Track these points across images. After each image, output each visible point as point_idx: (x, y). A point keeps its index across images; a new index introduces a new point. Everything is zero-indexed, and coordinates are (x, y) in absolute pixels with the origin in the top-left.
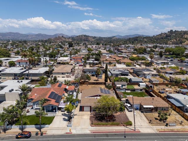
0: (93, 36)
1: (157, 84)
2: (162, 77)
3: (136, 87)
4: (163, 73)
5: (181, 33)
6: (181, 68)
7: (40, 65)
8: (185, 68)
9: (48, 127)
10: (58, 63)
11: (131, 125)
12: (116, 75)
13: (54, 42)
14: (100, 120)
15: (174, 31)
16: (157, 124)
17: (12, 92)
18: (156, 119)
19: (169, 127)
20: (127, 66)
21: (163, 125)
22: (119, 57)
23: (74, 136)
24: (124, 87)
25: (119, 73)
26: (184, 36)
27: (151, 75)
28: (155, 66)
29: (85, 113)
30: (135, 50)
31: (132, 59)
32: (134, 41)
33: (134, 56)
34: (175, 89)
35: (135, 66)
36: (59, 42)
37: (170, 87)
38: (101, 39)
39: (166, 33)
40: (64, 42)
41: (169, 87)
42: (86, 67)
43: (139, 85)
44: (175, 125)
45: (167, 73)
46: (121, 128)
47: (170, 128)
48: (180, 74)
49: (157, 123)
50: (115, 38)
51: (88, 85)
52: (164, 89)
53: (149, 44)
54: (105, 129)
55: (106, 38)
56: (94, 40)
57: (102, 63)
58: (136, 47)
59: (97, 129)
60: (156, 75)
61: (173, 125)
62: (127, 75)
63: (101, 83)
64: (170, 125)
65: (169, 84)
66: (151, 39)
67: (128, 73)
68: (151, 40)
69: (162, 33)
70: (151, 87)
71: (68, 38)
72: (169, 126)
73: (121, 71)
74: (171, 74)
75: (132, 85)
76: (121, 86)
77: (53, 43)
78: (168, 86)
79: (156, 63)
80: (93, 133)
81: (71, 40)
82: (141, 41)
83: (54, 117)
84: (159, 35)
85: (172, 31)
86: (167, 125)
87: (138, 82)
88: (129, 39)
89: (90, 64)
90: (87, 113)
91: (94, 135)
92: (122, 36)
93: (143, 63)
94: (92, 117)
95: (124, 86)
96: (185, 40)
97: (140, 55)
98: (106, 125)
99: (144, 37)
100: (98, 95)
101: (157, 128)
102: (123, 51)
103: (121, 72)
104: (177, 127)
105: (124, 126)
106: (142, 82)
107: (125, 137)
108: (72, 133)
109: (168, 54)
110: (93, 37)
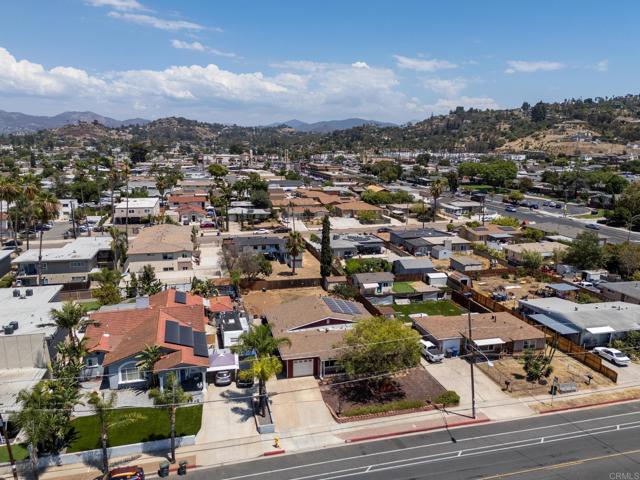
0: (212, 123)
1: (476, 272)
2: (481, 252)
3: (419, 287)
4: (481, 238)
5: (488, 118)
6: (524, 223)
7: (48, 229)
8: (534, 223)
9: (194, 444)
10: (118, 219)
11: (456, 402)
12: (346, 253)
13: (64, 145)
14: (358, 400)
15: (466, 109)
16: (526, 392)
17: (16, 333)
18: (518, 377)
19: (560, 395)
20: (362, 223)
21: (542, 393)
22: (325, 192)
23: (294, 459)
24: (385, 289)
25: (352, 246)
26: (498, 127)
27: (449, 246)
28: (444, 219)
29: (300, 382)
30: (366, 169)
31: (374, 200)
32: (352, 141)
33: (375, 189)
34: (529, 285)
35: (388, 221)
36: (86, 145)
37: (515, 282)
38: (241, 133)
39: (444, 118)
40: (104, 142)
41: (511, 280)
42: (227, 230)
43: (427, 281)
44: (574, 388)
45: (491, 239)
46: (430, 417)
47: (564, 399)
48: (527, 242)
49: (524, 389)
50: (287, 129)
51: (268, 291)
52: (501, 288)
53: (399, 151)
54: (383, 425)
55: (257, 129)
56: (214, 136)
57: (279, 214)
58: (364, 160)
59: (361, 428)
60: (463, 247)
61: (568, 389)
62: (378, 252)
63: (308, 283)
64: (563, 389)
65: (510, 272)
66: (403, 136)
67: (376, 245)
68: (404, 138)
69: (432, 117)
70: (465, 282)
71: (118, 130)
72: (561, 392)
73: (355, 239)
74: (503, 240)
75: (404, 280)
76: (377, 285)
77: (59, 145)
78: (508, 278)
79: (448, 210)
80: (353, 441)
81: (131, 136)
82: (372, 140)
83: (200, 408)
84: (425, 121)
85: (460, 109)
86: (554, 391)
87: (420, 270)
88: (336, 133)
89: (239, 218)
90: (306, 381)
91: (360, 449)
92: (307, 125)
93: (410, 212)
94: (328, 392)
95: (386, 285)
96: (501, 138)
97: (390, 187)
98: (385, 413)
99: (381, 127)
100: (325, 321)
101: (530, 404)
102: (330, 173)
103: (357, 243)
104: (580, 392)
105: (436, 408)
106: (433, 271)
107: (453, 440)
108: (283, 452)
109: (468, 181)
110: (210, 126)
